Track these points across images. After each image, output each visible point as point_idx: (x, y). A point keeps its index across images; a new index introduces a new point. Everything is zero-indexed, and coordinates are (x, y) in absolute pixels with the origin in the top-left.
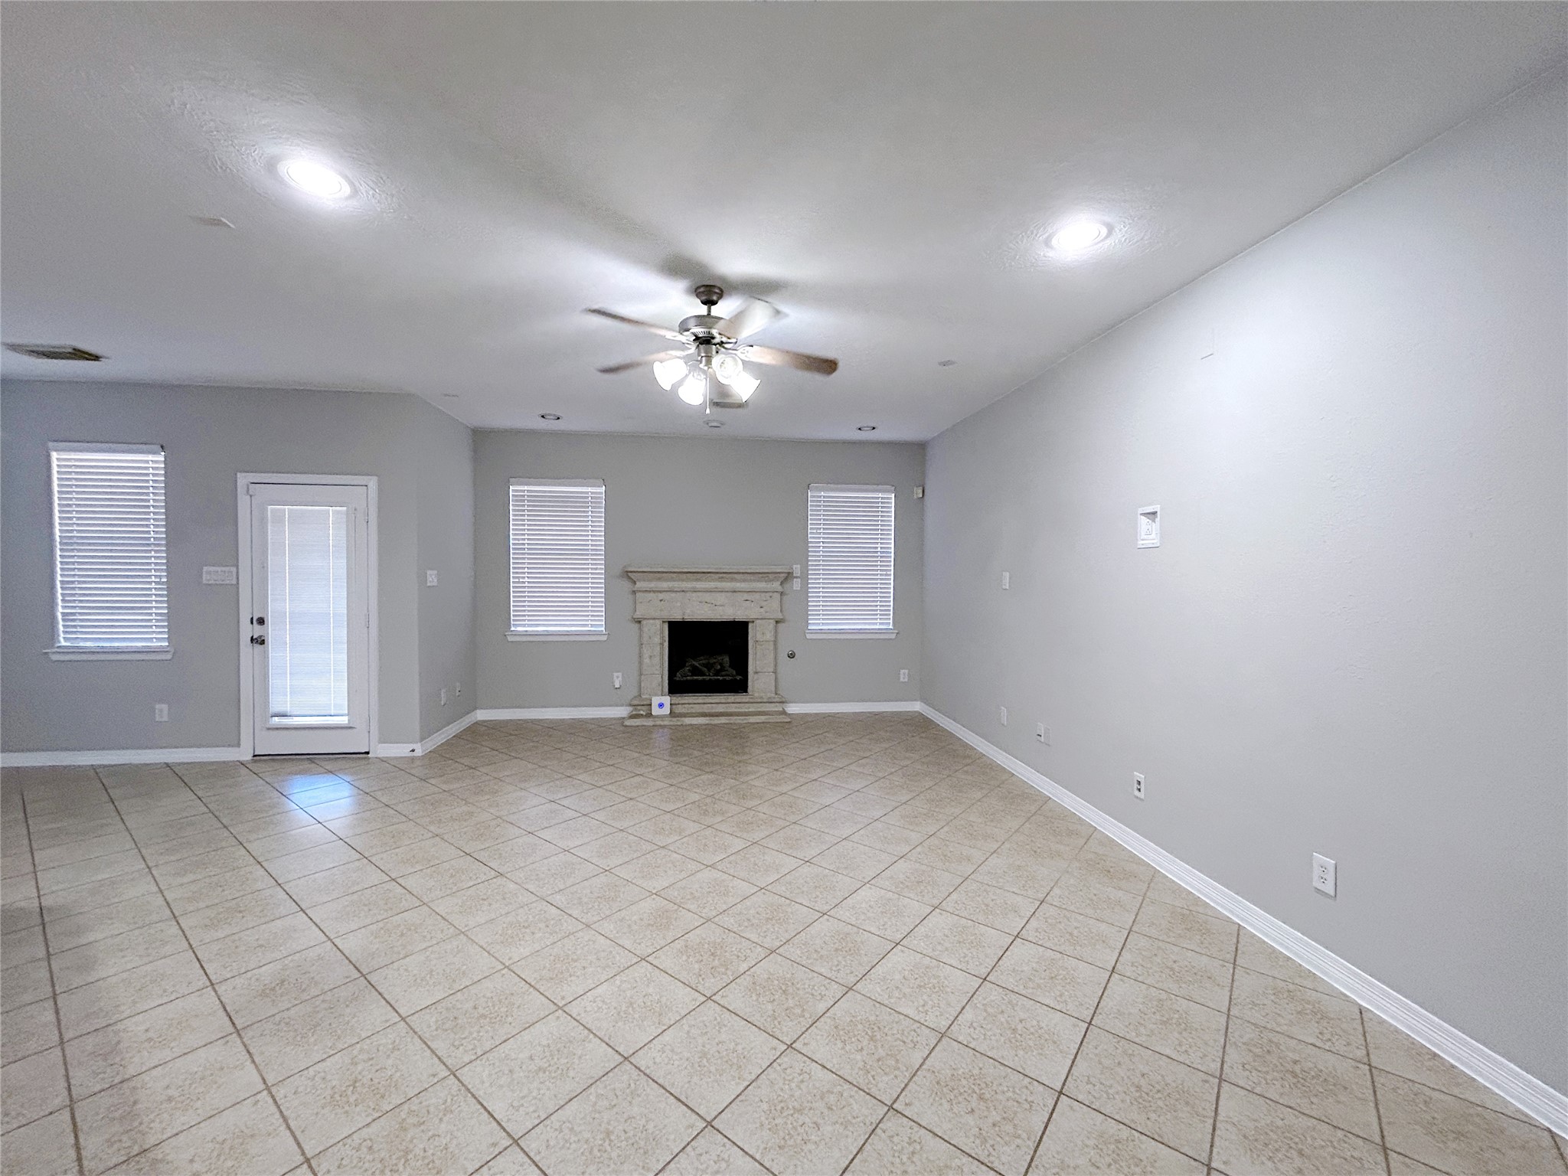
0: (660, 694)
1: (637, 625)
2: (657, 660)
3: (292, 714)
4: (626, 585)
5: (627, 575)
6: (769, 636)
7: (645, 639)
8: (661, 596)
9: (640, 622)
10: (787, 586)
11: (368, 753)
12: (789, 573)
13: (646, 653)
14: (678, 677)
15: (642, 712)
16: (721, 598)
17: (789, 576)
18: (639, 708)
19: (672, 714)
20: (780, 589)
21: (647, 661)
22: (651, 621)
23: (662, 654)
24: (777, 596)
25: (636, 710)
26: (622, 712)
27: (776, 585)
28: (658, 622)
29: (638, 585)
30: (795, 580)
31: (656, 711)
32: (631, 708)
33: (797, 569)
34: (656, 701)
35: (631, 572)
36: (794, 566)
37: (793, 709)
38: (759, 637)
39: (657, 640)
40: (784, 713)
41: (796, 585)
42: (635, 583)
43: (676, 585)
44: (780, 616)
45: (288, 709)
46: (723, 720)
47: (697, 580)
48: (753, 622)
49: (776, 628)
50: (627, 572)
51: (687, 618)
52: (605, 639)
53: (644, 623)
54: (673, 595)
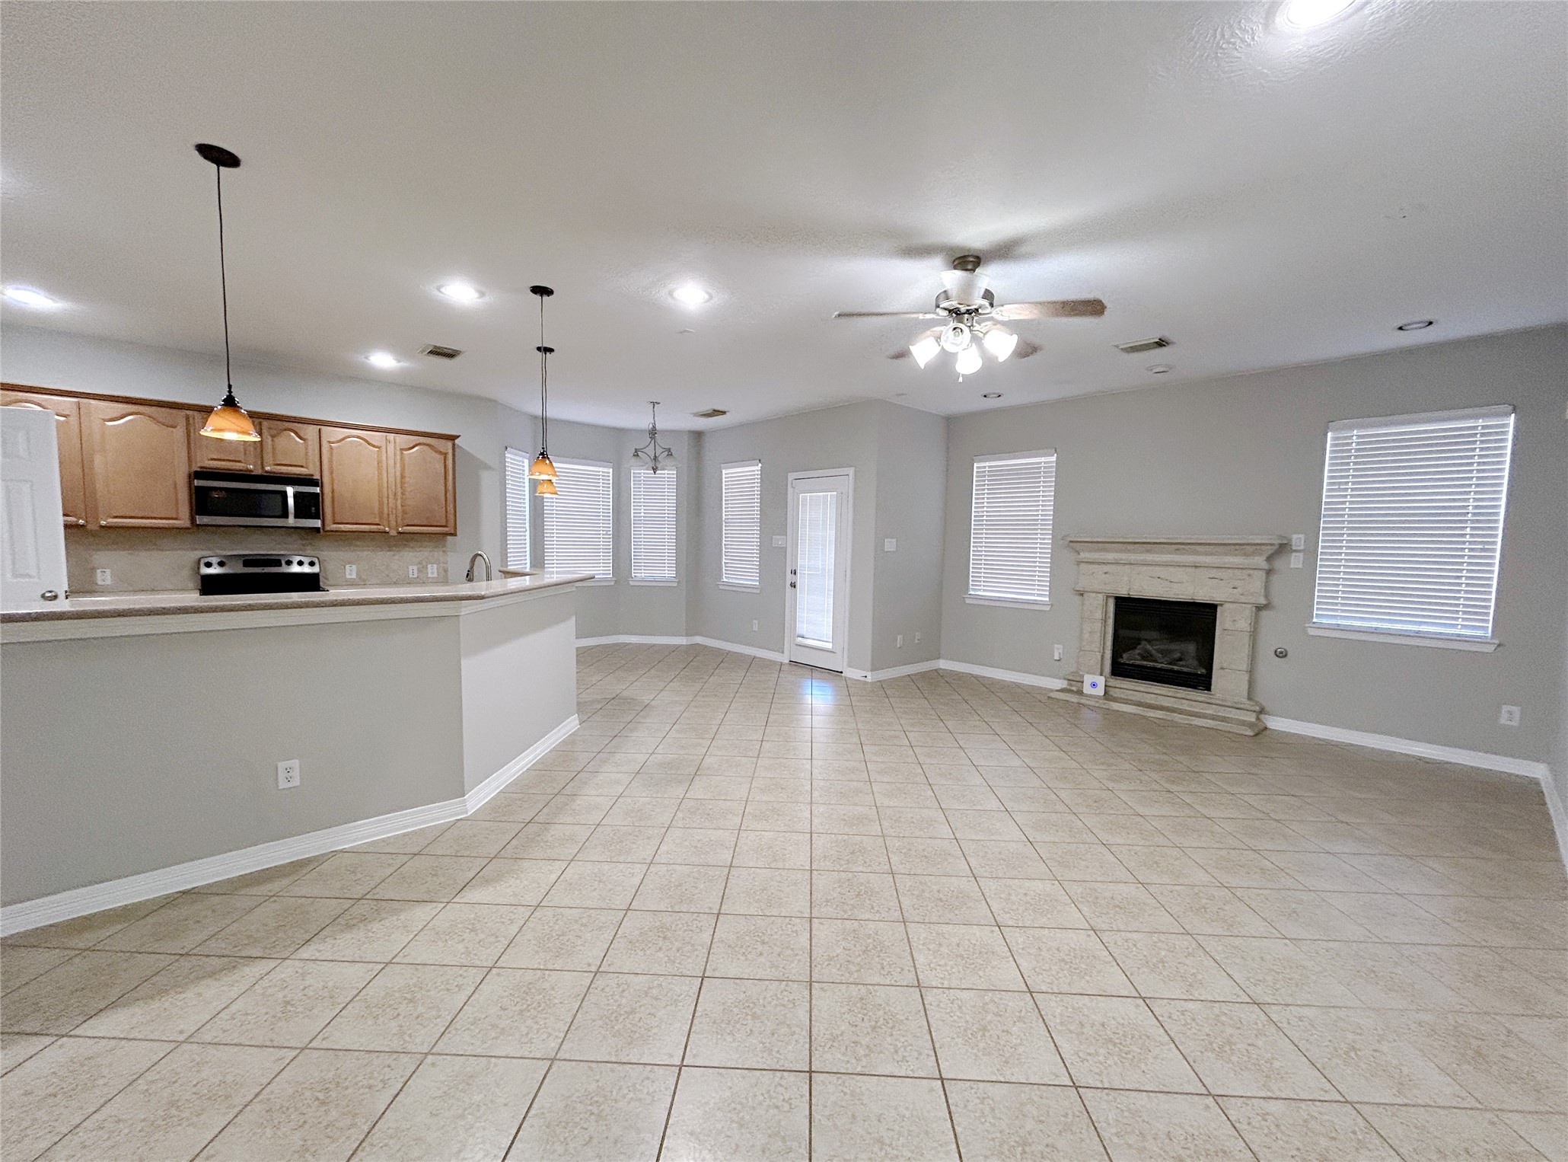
0: (1097, 673)
1: (1078, 598)
2: (1098, 637)
3: (807, 636)
4: (1072, 555)
5: (1074, 545)
6: (1244, 624)
7: (1086, 613)
8: (1106, 568)
9: (1082, 595)
10: (1279, 563)
11: (842, 672)
12: (1283, 545)
13: (1087, 628)
14: (1126, 658)
15: (1073, 688)
16: (1179, 574)
17: (1282, 550)
18: (1073, 683)
19: (1104, 696)
20: (1265, 565)
21: (1086, 636)
22: (1094, 595)
23: (1104, 632)
24: (1260, 574)
25: (1068, 685)
26: (1056, 684)
27: (1258, 561)
28: (1100, 596)
29: (1083, 556)
30: (1294, 554)
31: (1087, 689)
32: (1066, 682)
33: (1298, 540)
34: (1088, 679)
35: (1075, 542)
36: (1295, 537)
38: (1228, 625)
39: (1099, 615)
41: (1296, 561)
42: (1078, 553)
43: (1123, 556)
44: (1262, 601)
45: (805, 633)
47: (1148, 551)
48: (1223, 606)
49: (1256, 616)
50: (1069, 542)
51: (1134, 594)
52: (1048, 609)
53: (1086, 595)
54: (1120, 568)
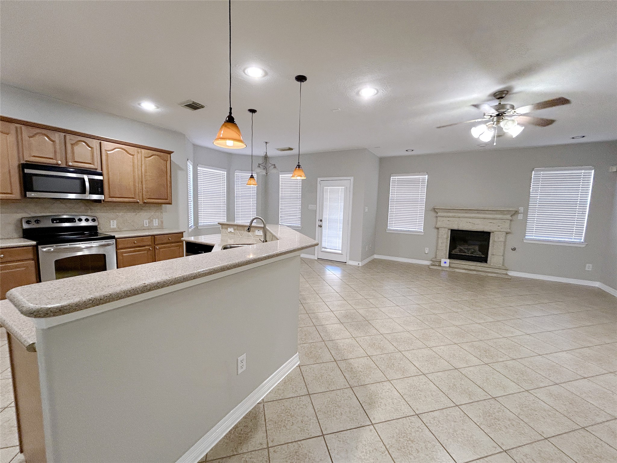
0: (445, 258)
1: (436, 230)
2: (444, 244)
3: (327, 248)
4: (434, 214)
5: (434, 210)
6: (502, 239)
7: (440, 236)
8: (449, 219)
9: (438, 229)
10: (514, 217)
11: (346, 263)
12: (516, 211)
13: (440, 241)
14: (453, 252)
15: (436, 264)
16: (477, 221)
17: (516, 212)
18: (435, 262)
19: (450, 267)
20: (510, 218)
21: (440, 244)
22: (443, 229)
23: (447, 242)
24: (509, 221)
25: (434, 263)
26: (428, 263)
27: (508, 217)
28: (446, 229)
29: (439, 214)
30: (519, 214)
31: (443, 264)
32: (432, 262)
33: (521, 209)
34: (443, 261)
35: (436, 209)
37: (512, 274)
38: (496, 239)
39: (445, 236)
40: (507, 274)
41: (520, 217)
42: (437, 213)
43: (456, 215)
44: (509, 231)
45: (326, 246)
46: (475, 273)
47: (466, 213)
48: (493, 232)
49: (506, 236)
50: (434, 209)
51: (461, 228)
52: (423, 234)
53: (440, 229)
54: (454, 219)
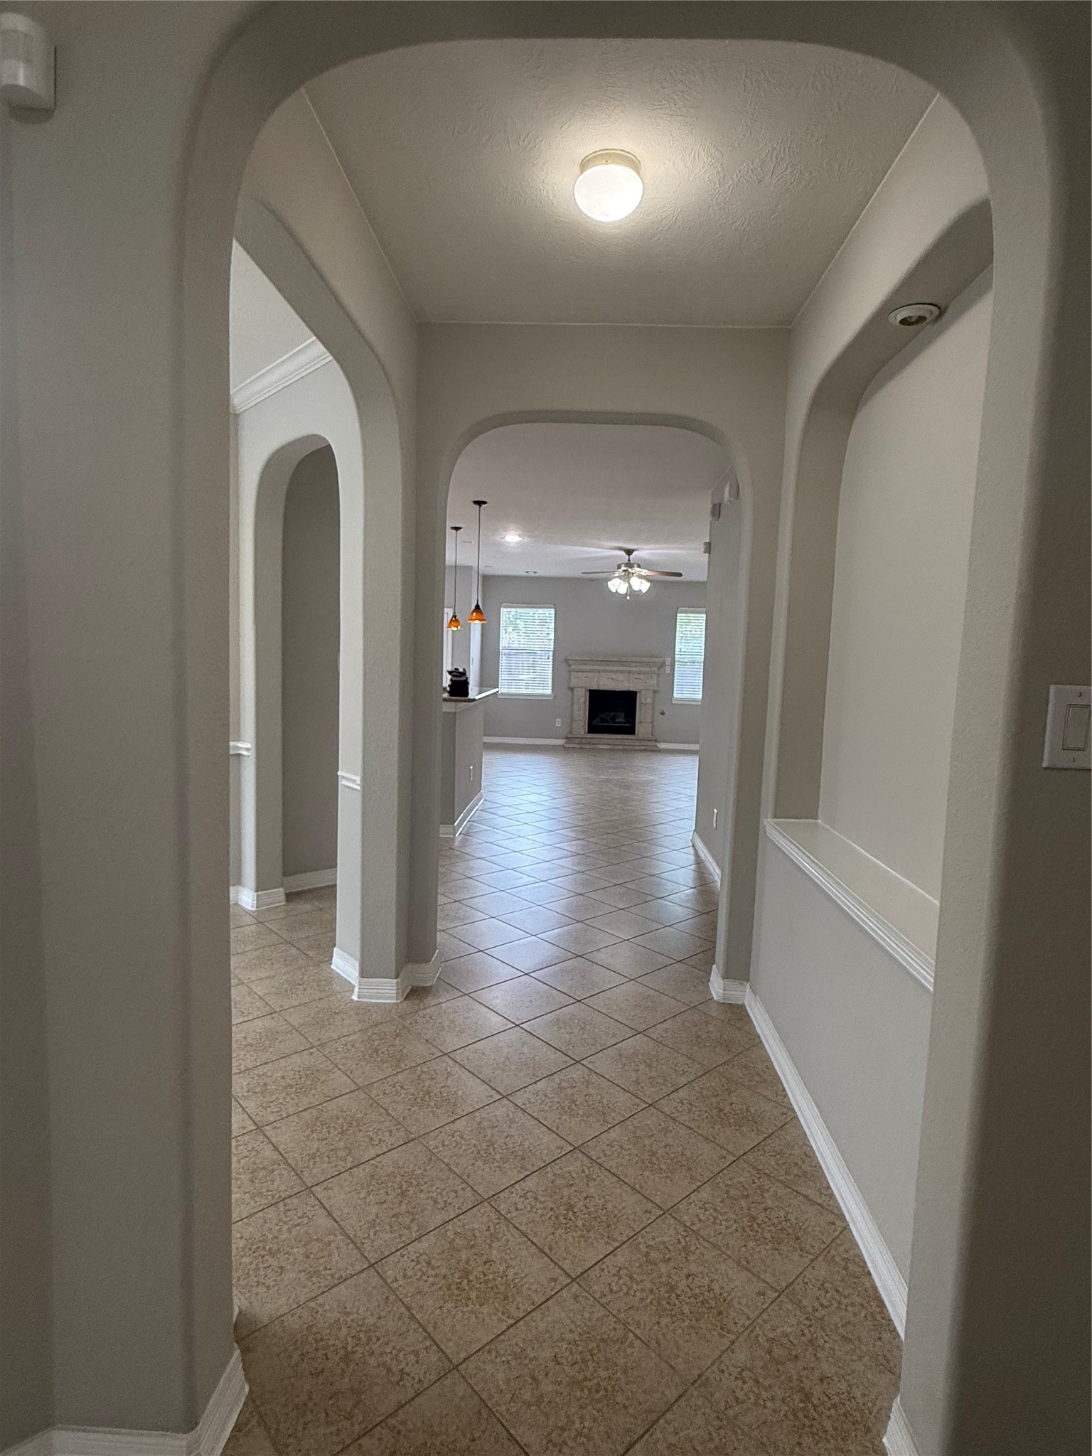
0: (583, 731)
1: (570, 692)
2: (582, 712)
4: (566, 667)
5: (565, 662)
6: (649, 701)
7: (575, 700)
8: (585, 674)
9: (573, 689)
10: (661, 670)
12: (663, 662)
13: (576, 707)
14: (594, 722)
16: (621, 677)
17: (663, 664)
18: (571, 739)
19: (590, 743)
20: (657, 672)
21: (576, 712)
22: (579, 689)
23: (585, 710)
24: (655, 676)
26: (560, 742)
27: (655, 670)
28: (584, 690)
29: (573, 667)
30: (667, 667)
32: (566, 740)
33: (668, 660)
35: (569, 660)
37: (662, 745)
38: (643, 701)
39: (582, 700)
40: (656, 746)
41: (667, 671)
42: (570, 666)
43: (595, 668)
44: (657, 688)
46: (621, 747)
47: (607, 665)
48: (640, 692)
49: (654, 696)
50: (566, 659)
51: (601, 688)
52: (551, 699)
53: (575, 690)
54: (593, 674)
